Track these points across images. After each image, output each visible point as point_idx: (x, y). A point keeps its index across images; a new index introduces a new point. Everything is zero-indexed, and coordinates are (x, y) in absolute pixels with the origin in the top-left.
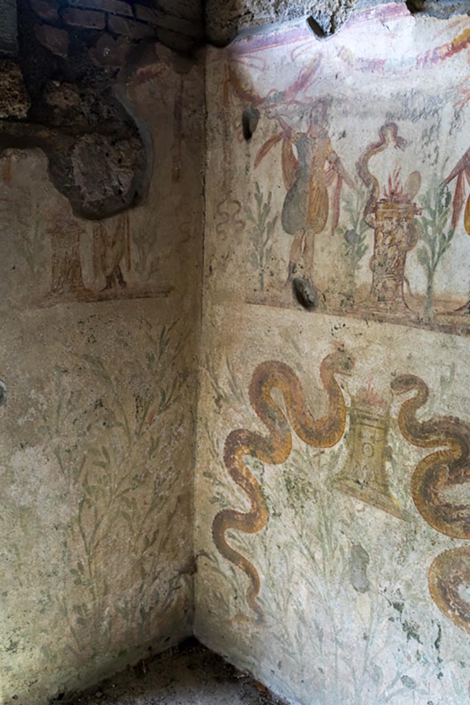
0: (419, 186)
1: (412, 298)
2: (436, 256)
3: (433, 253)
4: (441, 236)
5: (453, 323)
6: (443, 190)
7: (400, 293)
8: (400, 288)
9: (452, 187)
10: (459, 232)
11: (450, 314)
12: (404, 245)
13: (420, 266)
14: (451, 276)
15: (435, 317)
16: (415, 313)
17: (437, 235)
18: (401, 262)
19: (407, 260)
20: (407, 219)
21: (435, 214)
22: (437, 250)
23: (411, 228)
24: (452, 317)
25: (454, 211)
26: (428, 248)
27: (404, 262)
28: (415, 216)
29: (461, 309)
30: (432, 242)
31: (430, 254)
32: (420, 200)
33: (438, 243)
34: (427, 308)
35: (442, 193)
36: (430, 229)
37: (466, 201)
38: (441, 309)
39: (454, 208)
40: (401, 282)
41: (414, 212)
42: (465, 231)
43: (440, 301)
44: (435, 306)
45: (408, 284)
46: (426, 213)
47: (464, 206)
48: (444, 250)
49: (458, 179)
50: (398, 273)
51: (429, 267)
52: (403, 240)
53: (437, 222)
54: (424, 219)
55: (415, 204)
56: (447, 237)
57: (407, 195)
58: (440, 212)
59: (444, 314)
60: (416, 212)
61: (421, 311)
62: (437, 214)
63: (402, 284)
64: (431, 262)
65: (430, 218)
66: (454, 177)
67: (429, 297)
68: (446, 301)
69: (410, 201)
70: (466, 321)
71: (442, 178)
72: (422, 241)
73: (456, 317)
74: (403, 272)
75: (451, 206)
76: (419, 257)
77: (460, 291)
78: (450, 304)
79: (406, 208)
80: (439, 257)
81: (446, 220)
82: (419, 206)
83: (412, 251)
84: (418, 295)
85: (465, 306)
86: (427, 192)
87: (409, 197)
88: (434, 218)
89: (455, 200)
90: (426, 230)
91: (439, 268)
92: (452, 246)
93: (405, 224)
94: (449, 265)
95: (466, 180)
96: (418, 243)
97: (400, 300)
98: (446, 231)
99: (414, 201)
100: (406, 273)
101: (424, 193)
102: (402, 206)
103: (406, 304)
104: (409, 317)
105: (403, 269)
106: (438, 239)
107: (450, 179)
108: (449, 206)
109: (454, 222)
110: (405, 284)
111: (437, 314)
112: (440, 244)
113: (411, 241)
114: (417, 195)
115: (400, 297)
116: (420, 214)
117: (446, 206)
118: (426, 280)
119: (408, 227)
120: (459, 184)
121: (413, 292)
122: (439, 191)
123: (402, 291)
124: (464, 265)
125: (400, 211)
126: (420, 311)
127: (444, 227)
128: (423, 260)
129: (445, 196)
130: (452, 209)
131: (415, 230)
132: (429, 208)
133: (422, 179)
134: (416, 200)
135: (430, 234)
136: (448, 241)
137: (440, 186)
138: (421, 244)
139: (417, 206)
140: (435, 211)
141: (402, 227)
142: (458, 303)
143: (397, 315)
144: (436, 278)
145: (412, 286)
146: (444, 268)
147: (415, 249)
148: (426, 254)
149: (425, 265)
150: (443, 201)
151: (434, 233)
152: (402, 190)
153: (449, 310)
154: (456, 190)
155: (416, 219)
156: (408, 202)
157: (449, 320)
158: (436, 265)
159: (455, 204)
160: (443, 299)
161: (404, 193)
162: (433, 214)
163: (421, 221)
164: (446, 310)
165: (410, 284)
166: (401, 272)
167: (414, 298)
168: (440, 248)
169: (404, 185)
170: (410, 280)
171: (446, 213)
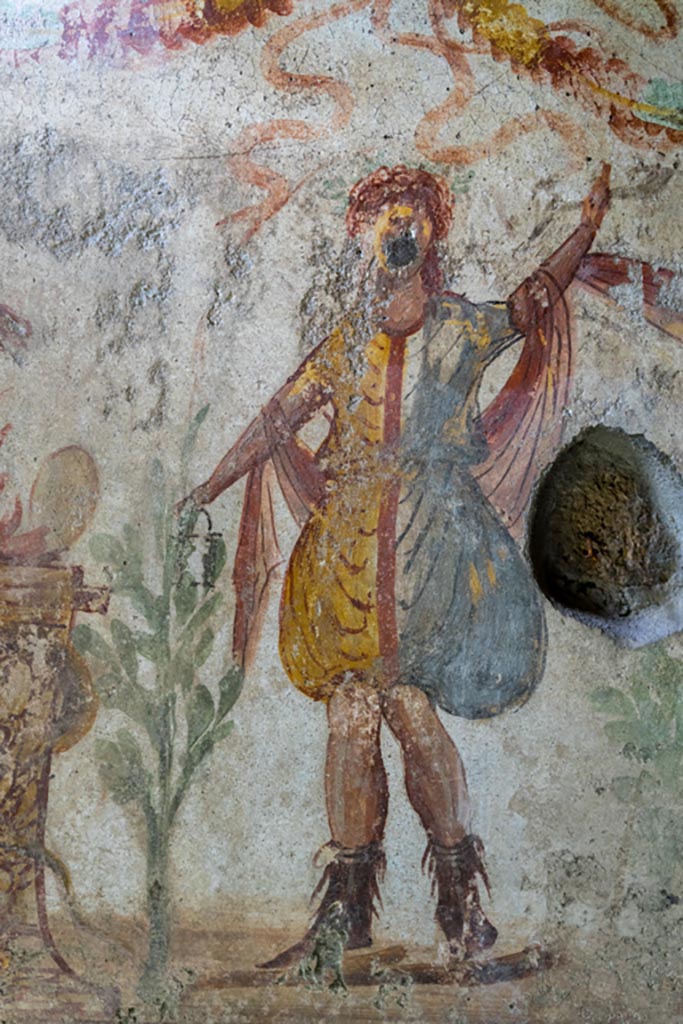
0: (94, 503)
1: (86, 935)
2: (177, 770)
3: (165, 760)
4: (192, 695)
5: (258, 1013)
6: (191, 526)
7: (33, 919)
8: (30, 896)
9: (226, 514)
10: (264, 682)
11: (243, 980)
12: (37, 728)
13: (113, 810)
14: (238, 839)
15: (183, 998)
16: (100, 991)
17: (178, 688)
18: (31, 795)
19: (53, 785)
20: (45, 625)
21: (164, 614)
22: (180, 744)
23: (68, 664)
24: (252, 992)
25: (239, 605)
26: (143, 739)
27: (43, 796)
28: (82, 618)
29: (284, 959)
30: (157, 718)
31: (151, 762)
32: (98, 559)
33: (182, 721)
34: (149, 968)
35: (187, 536)
36: (145, 666)
37: (282, 569)
38: (207, 964)
39: (238, 592)
40: (31, 876)
41: (76, 599)
42: (282, 676)
43: (203, 935)
44: (184, 954)
45: (65, 879)
46: (126, 609)
47: (277, 587)
48: (207, 747)
49: (250, 487)
50: (18, 837)
51: (149, 810)
52: (34, 706)
53: (174, 645)
54: (119, 628)
55: (79, 571)
56: (216, 699)
57: (42, 533)
58: (185, 603)
59: (219, 983)
60: (83, 600)
61: (127, 981)
62: (173, 612)
63: (39, 883)
64: (156, 792)
65: (142, 627)
66: (232, 480)
67: (158, 925)
68: (224, 936)
69: (54, 556)
70: (306, 1001)
71: (184, 480)
72: (118, 715)
73: (270, 989)
74: (41, 835)
75: (225, 585)
76: (105, 773)
77: (277, 892)
78: (242, 945)
79: (37, 585)
80: (188, 770)
81: (209, 636)
82: (94, 578)
83: (74, 751)
84: (108, 919)
85: (299, 948)
86: (128, 529)
87: (52, 543)
88: (163, 626)
89: (241, 563)
90: (132, 669)
91: (189, 811)
92: (239, 730)
93: (40, 647)
94: (229, 801)
95: (277, 495)
96: (101, 720)
97: (34, 943)
98: (211, 673)
99: (71, 559)
100: (54, 836)
101: (116, 531)
102: (26, 573)
103: (58, 960)
104: (78, 1007)
105: (40, 824)
106: (181, 704)
107: (217, 486)
108: (219, 584)
109: (242, 641)
110: (51, 881)
111: (195, 988)
112: (191, 724)
113: (68, 712)
114: (87, 536)
115: (31, 933)
116: (104, 610)
117: (208, 585)
118: (140, 858)
119: (52, 658)
120: (251, 508)
121: (90, 907)
122: (176, 529)
123: (42, 909)
124: (286, 799)
125: (18, 594)
126: (121, 980)
127: (202, 661)
128: (122, 782)
129: (202, 547)
130: (230, 597)
131: (82, 671)
132: (137, 587)
133: (104, 479)
134: (78, 555)
135: (150, 686)
136: (223, 713)
137: (180, 508)
138: (110, 723)
139: (87, 579)
140: (164, 600)
141: (28, 658)
142: (274, 937)
143: (23, 1006)
144: (180, 850)
145: (79, 888)
146: (209, 812)
147: (88, 743)
148: (135, 758)
149: (132, 805)
150: (195, 567)
151: (165, 681)
152: (18, 514)
153: (242, 968)
154: (243, 528)
155: (86, 629)
156: (50, 560)
157: (242, 1003)
158: (177, 802)
159: (241, 578)
160: (212, 928)
161: (27, 525)
162: (156, 611)
163: (107, 637)
164: (229, 968)
165: (75, 879)
166: (30, 835)
167: (94, 931)
168: (192, 737)
169: (25, 496)
170: (72, 865)
171: (208, 608)
